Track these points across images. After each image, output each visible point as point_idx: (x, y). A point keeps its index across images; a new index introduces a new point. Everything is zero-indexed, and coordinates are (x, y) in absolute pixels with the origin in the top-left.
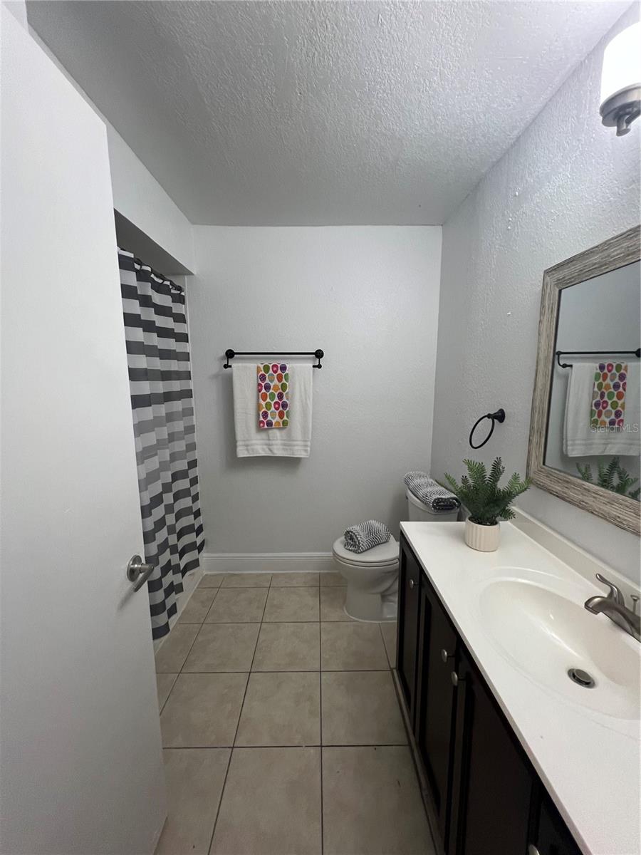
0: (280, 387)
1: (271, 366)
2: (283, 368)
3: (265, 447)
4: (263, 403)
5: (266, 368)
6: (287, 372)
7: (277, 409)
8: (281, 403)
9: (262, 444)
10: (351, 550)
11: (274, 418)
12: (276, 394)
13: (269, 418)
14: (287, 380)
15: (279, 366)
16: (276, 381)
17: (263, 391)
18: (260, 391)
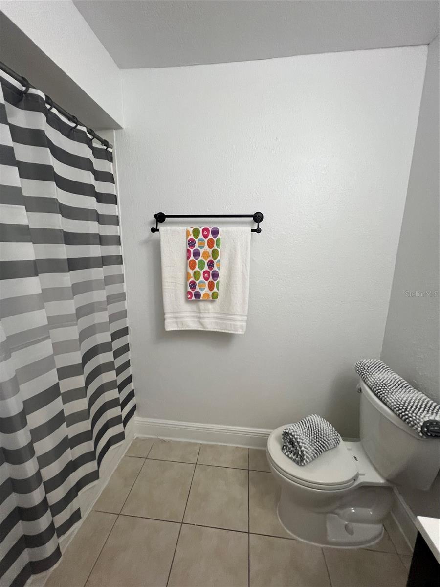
0: (211, 254)
1: (201, 230)
2: (215, 232)
3: (196, 320)
4: (191, 272)
5: (196, 232)
6: (219, 236)
7: (207, 279)
8: (211, 272)
9: (193, 317)
10: (291, 458)
11: (202, 289)
12: (206, 262)
13: (197, 289)
14: (218, 245)
15: (210, 229)
16: (206, 247)
17: (192, 258)
18: (188, 258)
